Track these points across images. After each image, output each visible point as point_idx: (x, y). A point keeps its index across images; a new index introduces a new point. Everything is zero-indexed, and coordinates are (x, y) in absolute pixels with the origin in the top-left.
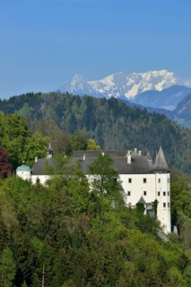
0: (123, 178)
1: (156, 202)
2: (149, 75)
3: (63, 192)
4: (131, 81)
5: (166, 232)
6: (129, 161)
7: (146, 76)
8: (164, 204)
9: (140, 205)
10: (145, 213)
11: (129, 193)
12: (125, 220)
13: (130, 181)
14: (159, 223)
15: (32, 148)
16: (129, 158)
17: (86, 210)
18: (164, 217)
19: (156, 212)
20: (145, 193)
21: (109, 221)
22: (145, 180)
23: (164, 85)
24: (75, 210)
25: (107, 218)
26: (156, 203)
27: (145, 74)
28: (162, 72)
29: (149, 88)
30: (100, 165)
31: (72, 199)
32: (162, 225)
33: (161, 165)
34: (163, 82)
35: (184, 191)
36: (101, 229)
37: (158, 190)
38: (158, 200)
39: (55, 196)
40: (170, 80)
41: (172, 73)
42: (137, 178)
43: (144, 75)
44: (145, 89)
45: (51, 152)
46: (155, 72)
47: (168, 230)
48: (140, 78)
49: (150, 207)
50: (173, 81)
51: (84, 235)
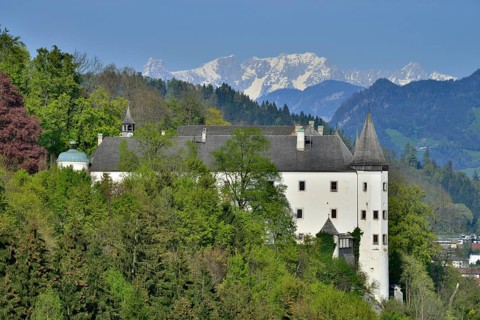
0: (289, 180)
1: (357, 233)
2: (282, 62)
3: (162, 200)
4: (250, 72)
5: (377, 298)
6: (301, 145)
7: (277, 63)
8: (376, 238)
9: (326, 236)
10: (336, 253)
11: (300, 214)
12: (296, 266)
13: (302, 186)
14: (364, 277)
15: (91, 121)
16: (301, 137)
17: (212, 241)
18: (374, 264)
19: (357, 255)
20: (334, 213)
21: (262, 265)
22: (334, 186)
23: (310, 80)
24: (189, 239)
25: (257, 259)
26: (356, 235)
27: (275, 59)
28: (306, 57)
29: (282, 84)
30: (239, 150)
31: (182, 214)
32: (369, 282)
33: (368, 153)
34: (307, 74)
35: (411, 216)
36: (247, 280)
37: (363, 207)
38: (362, 229)
39: (146, 207)
40: (319, 71)
41: (323, 60)
42: (318, 180)
43: (273, 62)
44: (275, 87)
45: (131, 127)
46: (293, 56)
47: (381, 293)
48: (266, 67)
49: (345, 244)
50: (326, 74)
51: (213, 291)
